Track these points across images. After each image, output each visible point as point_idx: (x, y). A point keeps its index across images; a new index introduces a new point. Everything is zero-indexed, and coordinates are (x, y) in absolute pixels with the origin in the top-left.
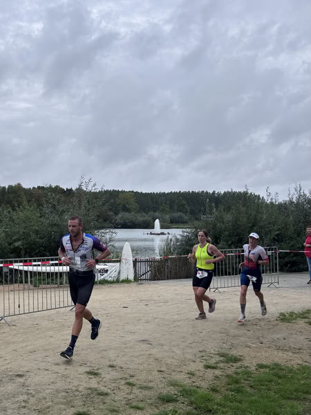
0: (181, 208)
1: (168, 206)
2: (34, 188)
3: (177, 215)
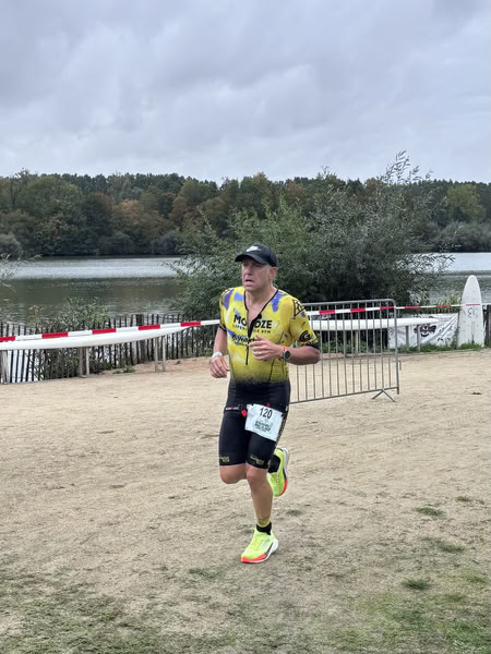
2: (288, 181)
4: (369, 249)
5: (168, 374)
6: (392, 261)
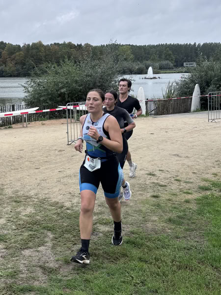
0: (168, 57)
1: (158, 56)
2: (51, 44)
4: (101, 78)
5: (29, 128)
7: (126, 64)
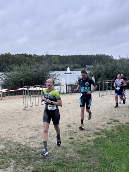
0: (78, 62)
1: (72, 61)
2: (15, 54)
3: (76, 65)
4: (42, 73)
5: (2, 100)
6: (47, 75)
7: (55, 66)
